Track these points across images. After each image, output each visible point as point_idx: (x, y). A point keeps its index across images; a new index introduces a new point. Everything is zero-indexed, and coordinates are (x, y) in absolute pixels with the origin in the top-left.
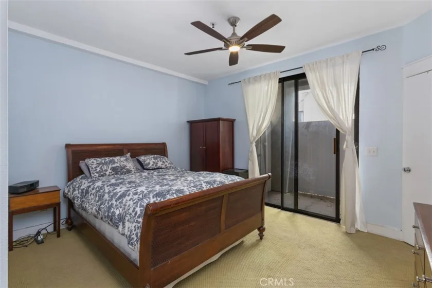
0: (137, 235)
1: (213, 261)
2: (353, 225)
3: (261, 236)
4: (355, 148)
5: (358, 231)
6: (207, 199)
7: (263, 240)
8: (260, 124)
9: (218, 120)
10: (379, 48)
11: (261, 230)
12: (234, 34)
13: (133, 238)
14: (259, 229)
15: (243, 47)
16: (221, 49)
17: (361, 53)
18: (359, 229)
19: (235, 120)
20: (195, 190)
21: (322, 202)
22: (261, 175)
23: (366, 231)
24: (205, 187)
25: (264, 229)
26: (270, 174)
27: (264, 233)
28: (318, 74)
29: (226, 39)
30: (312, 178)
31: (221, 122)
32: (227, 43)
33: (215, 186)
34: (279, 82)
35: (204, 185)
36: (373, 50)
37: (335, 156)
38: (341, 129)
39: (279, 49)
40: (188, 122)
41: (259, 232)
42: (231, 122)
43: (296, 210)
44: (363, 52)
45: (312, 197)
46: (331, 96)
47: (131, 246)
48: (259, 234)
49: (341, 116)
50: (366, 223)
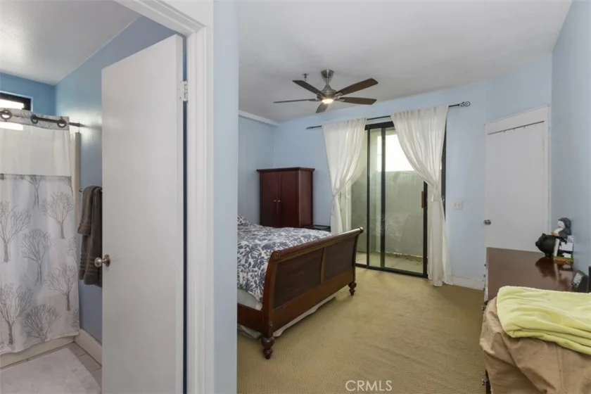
0: (255, 282)
1: (312, 312)
2: (440, 278)
3: (352, 292)
4: (442, 202)
5: (444, 284)
6: (302, 253)
7: (354, 297)
8: (344, 175)
9: (297, 169)
10: (464, 104)
11: (352, 285)
12: (328, 87)
13: (252, 285)
14: (350, 285)
15: (336, 100)
16: (314, 100)
17: (448, 107)
18: (446, 282)
19: (314, 170)
20: (296, 244)
21: (408, 261)
22: (352, 229)
23: (452, 284)
24: (304, 241)
25: (355, 285)
26: (362, 228)
27: (355, 289)
28: (407, 127)
29: (319, 92)
30: (397, 234)
31: (300, 172)
32: (321, 95)
33: (312, 240)
34: (366, 129)
35: (302, 239)
36: (459, 105)
37: (422, 210)
38: (429, 182)
39: (370, 102)
40: (258, 171)
41: (349, 288)
42: (310, 172)
43: (383, 269)
44: (450, 106)
45: (397, 256)
46: (419, 149)
47: (250, 293)
48: (350, 290)
49: (429, 169)
50: (452, 276)
